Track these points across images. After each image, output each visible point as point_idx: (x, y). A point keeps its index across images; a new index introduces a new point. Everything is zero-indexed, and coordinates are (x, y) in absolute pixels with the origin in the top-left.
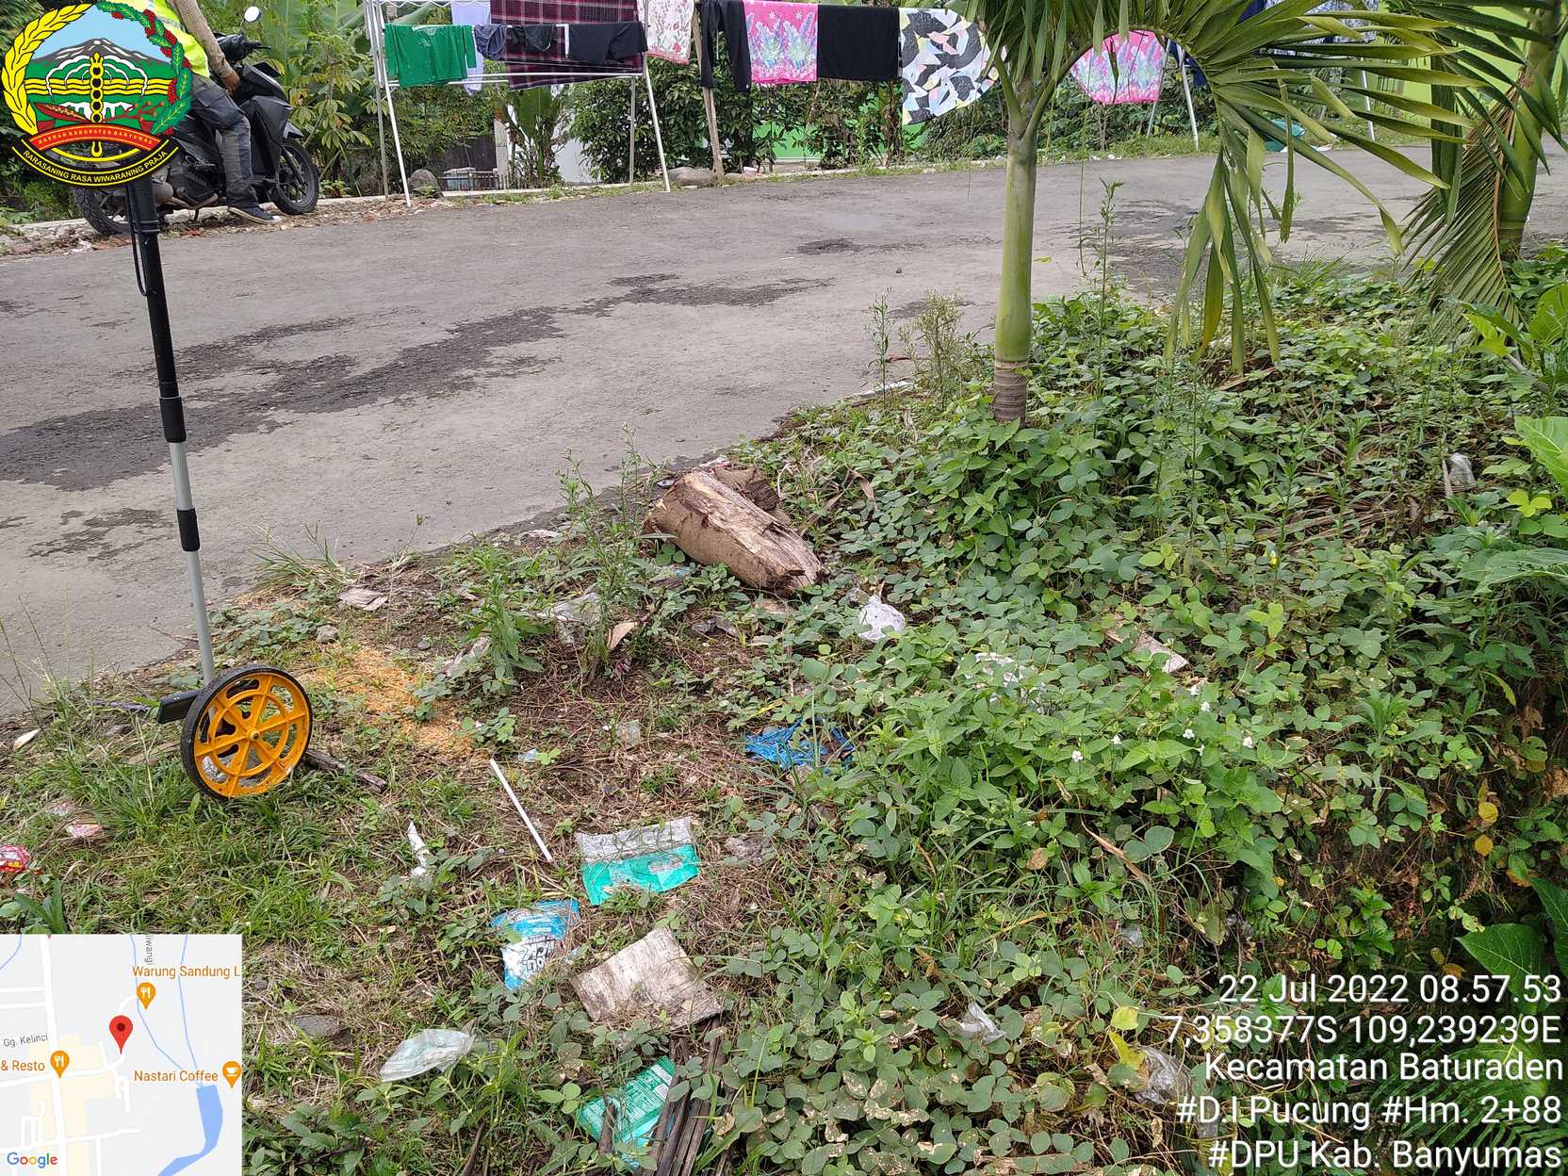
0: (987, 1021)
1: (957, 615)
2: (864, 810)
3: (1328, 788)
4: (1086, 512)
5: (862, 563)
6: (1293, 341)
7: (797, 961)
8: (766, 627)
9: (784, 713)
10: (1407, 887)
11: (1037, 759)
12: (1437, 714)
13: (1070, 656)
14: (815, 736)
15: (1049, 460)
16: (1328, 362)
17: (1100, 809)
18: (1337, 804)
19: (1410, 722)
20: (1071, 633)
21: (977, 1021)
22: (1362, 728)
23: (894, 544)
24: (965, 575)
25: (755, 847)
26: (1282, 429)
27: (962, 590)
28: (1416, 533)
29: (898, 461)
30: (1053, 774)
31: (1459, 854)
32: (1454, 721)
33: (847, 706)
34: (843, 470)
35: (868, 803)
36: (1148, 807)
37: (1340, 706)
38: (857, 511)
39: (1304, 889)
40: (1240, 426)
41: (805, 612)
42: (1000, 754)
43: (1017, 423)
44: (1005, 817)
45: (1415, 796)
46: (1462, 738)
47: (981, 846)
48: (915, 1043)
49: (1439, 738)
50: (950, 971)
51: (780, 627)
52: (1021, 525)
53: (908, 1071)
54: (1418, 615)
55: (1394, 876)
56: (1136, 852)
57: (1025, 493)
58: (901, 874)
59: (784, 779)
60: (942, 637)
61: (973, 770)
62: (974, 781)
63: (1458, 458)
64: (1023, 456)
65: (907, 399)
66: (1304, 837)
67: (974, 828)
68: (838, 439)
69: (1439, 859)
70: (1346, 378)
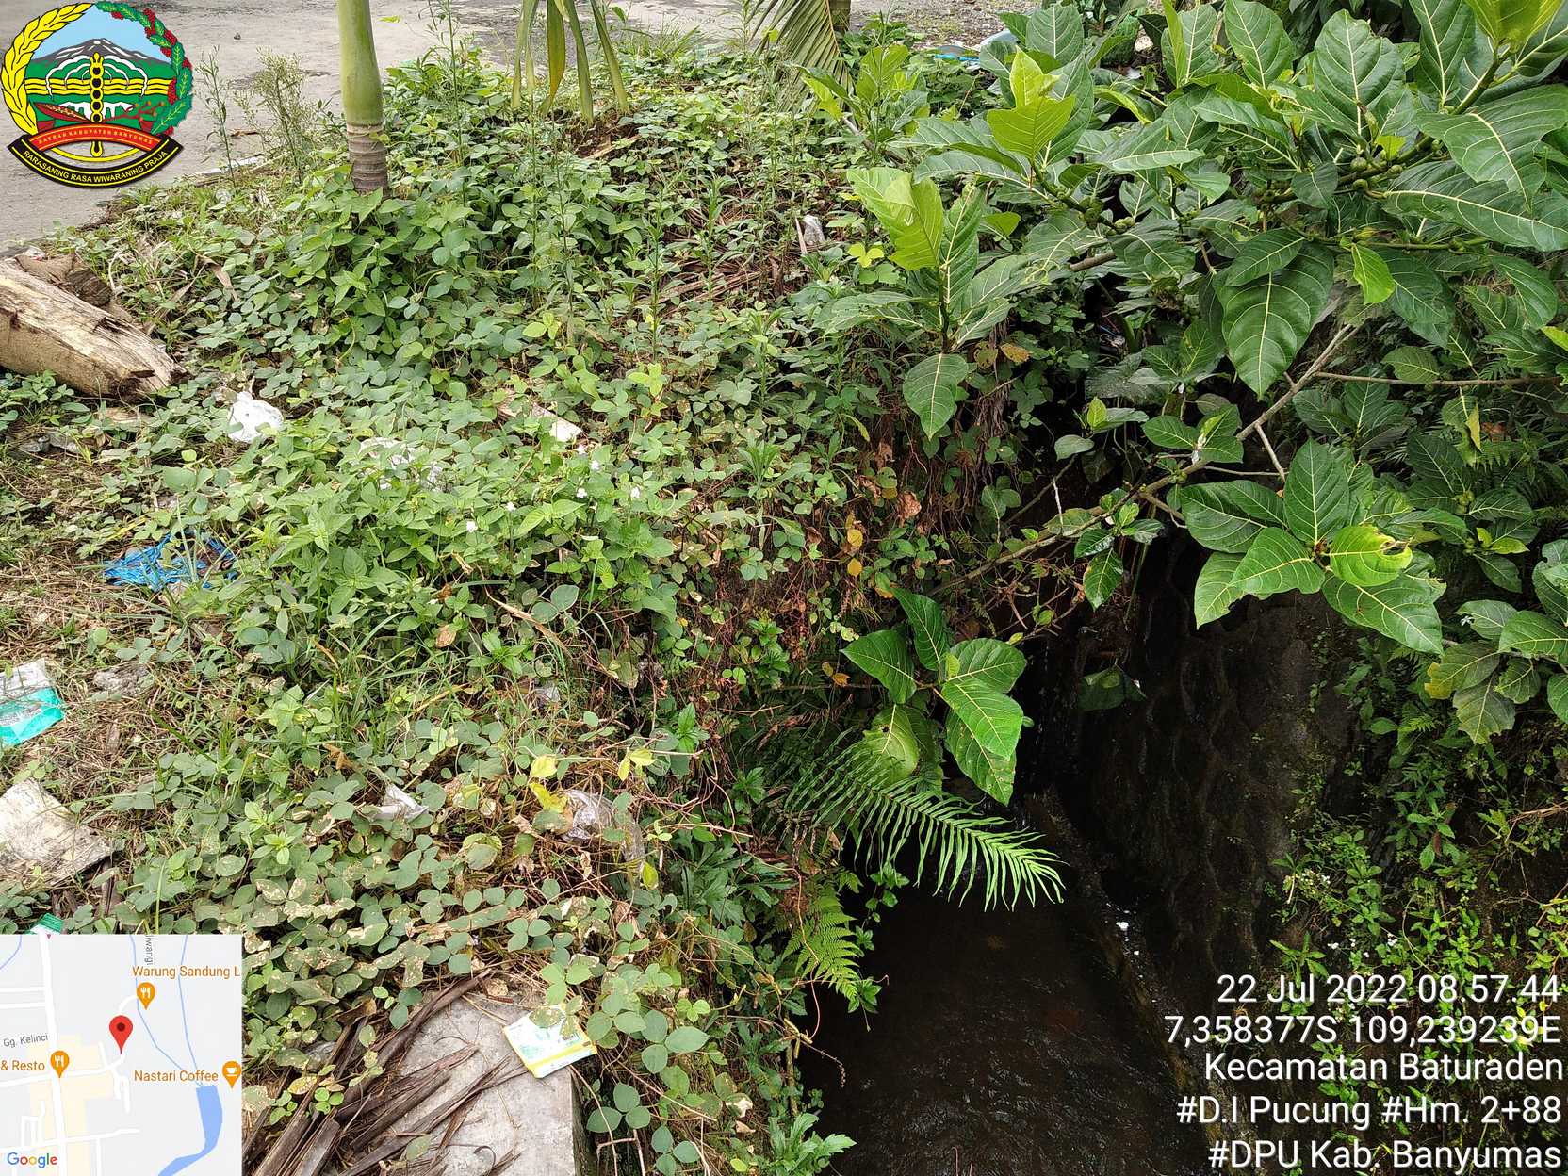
0: (408, 800)
1: (339, 404)
2: (254, 617)
3: (718, 532)
4: (465, 285)
5: (226, 359)
6: (655, 108)
7: (195, 784)
8: (116, 440)
9: (148, 530)
10: (797, 612)
11: (434, 537)
12: (806, 456)
13: (465, 432)
14: (187, 551)
15: (418, 232)
16: (690, 128)
17: (505, 577)
18: (727, 545)
19: (784, 465)
20: (462, 410)
21: (398, 801)
22: (744, 475)
23: (261, 335)
24: (346, 362)
25: (129, 677)
26: (650, 196)
27: (343, 378)
28: (777, 291)
29: (254, 243)
30: (450, 550)
31: (837, 579)
32: (821, 461)
33: (222, 512)
34: (190, 256)
35: (256, 610)
36: (552, 568)
37: (725, 457)
38: (214, 302)
39: (707, 626)
40: (610, 192)
41: (161, 417)
42: (393, 538)
43: (379, 194)
44: (407, 600)
45: (794, 531)
46: (829, 475)
47: (383, 632)
48: (336, 837)
49: (809, 478)
50: (364, 760)
51: (132, 437)
52: (397, 302)
53: (328, 865)
54: (785, 368)
55: (785, 605)
56: (545, 613)
57: (399, 270)
58: (303, 676)
59: (157, 601)
60: (322, 427)
61: (367, 557)
62: (369, 569)
63: (809, 219)
64: (391, 229)
65: (261, 176)
66: (703, 580)
67: (374, 615)
68: (181, 222)
69: (819, 585)
70: (706, 145)
